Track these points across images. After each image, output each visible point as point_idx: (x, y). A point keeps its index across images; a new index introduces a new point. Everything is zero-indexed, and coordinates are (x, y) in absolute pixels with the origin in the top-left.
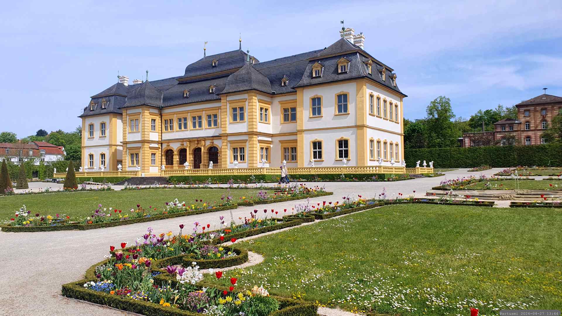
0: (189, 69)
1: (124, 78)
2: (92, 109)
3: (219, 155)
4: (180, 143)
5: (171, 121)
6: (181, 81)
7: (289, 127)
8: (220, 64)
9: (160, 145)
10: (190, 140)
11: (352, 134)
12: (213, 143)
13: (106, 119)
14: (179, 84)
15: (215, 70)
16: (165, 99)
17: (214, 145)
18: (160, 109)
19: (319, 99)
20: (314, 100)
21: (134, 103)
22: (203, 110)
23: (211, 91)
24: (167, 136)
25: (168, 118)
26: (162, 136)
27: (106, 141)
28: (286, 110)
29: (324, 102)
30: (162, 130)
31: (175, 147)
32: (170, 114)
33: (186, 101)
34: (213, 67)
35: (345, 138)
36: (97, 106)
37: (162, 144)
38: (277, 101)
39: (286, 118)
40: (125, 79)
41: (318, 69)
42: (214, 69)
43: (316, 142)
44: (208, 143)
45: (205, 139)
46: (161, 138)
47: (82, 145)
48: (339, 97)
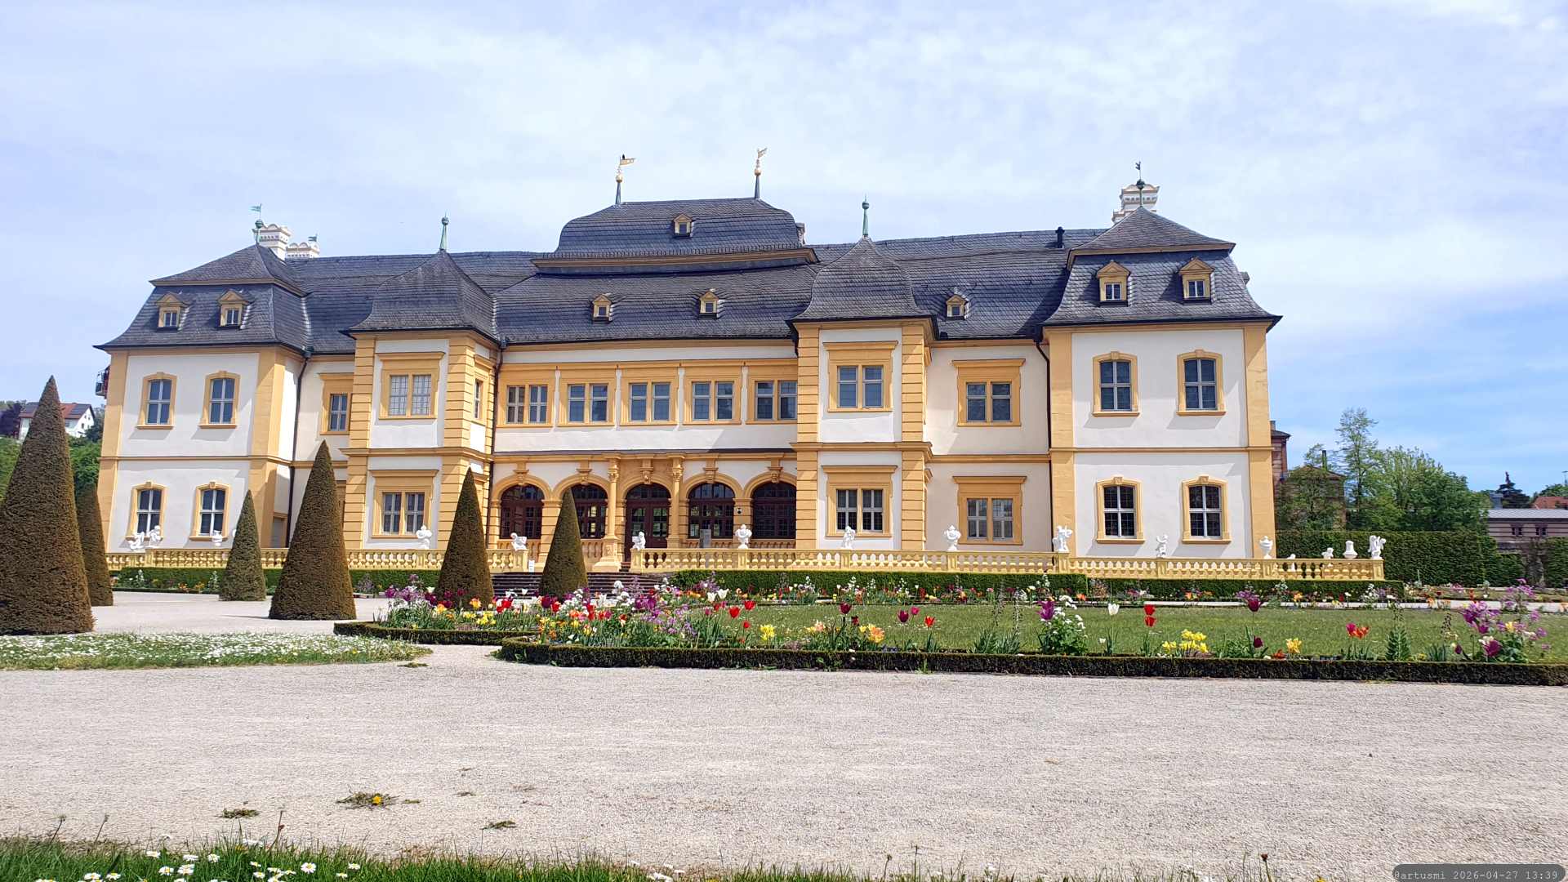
0: (573, 233)
2: (161, 324)
3: (736, 510)
4: (578, 466)
5: (541, 392)
6: (546, 269)
7: (989, 437)
8: (704, 233)
9: (487, 468)
10: (623, 459)
12: (715, 470)
13: (242, 366)
14: (539, 275)
15: (682, 246)
16: (503, 320)
17: (719, 480)
18: (499, 348)
19: (1125, 366)
20: (1106, 366)
21: (407, 317)
23: (703, 310)
24: (515, 439)
25: (527, 380)
26: (493, 438)
27: (235, 442)
28: (974, 388)
29: (1141, 378)
30: (494, 420)
31: (553, 479)
32: (527, 368)
34: (676, 237)
35: (1213, 479)
36: (190, 315)
37: (492, 464)
38: (949, 355)
39: (975, 412)
41: (1118, 280)
42: (680, 243)
43: (1115, 487)
44: (694, 472)
45: (686, 456)
46: (493, 447)
47: (104, 453)
48: (1190, 365)
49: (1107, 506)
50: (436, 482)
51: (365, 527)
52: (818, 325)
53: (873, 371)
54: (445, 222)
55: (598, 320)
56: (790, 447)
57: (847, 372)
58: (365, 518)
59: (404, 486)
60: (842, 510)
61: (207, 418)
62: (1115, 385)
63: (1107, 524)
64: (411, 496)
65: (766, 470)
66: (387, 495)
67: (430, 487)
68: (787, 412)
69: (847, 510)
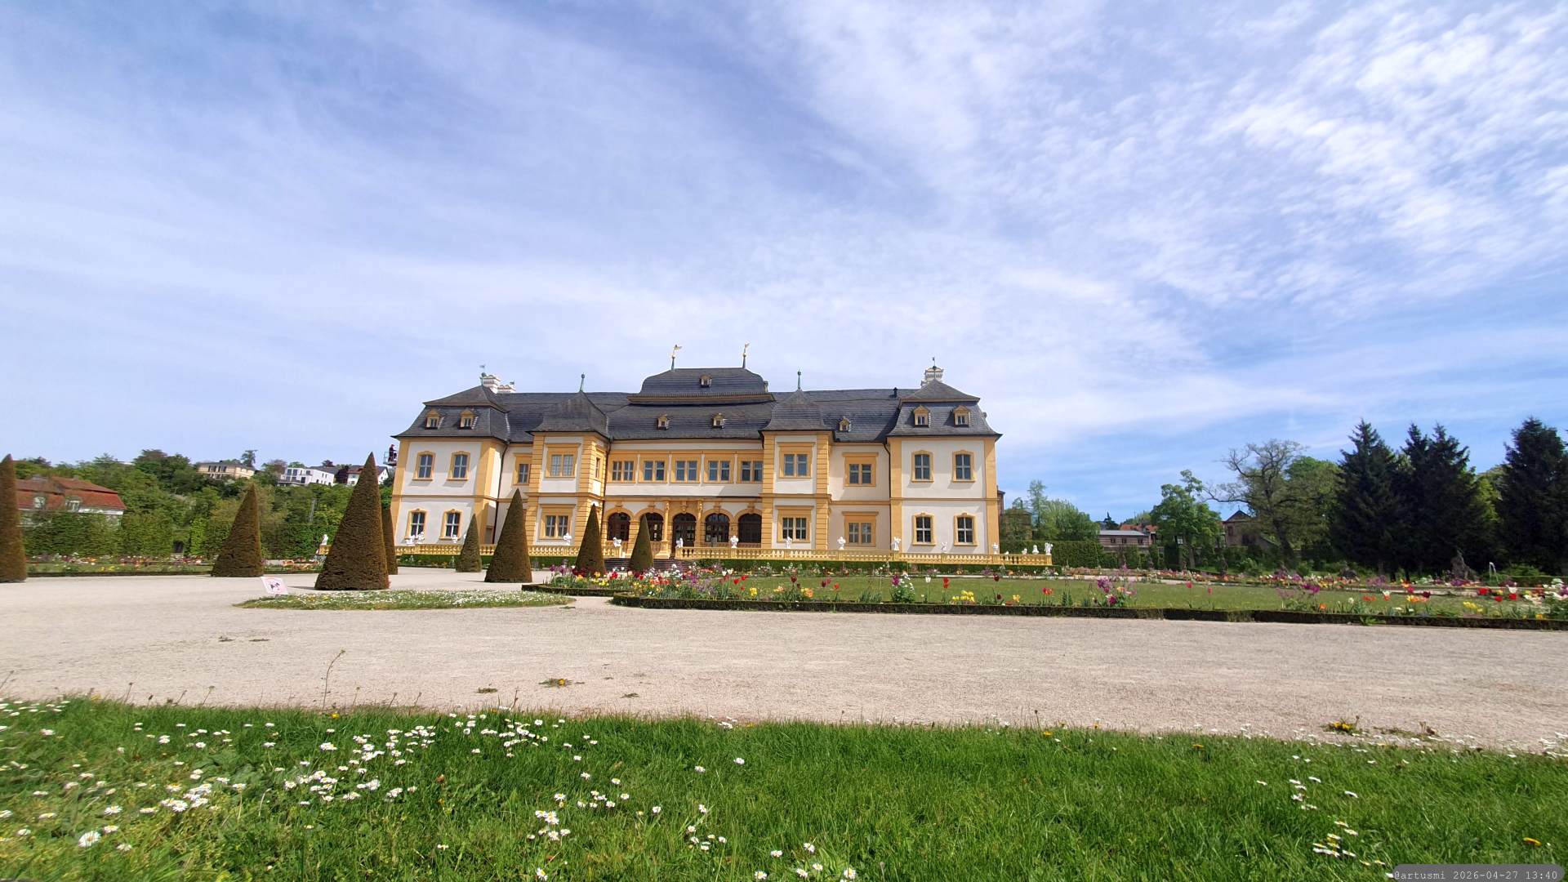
0: (649, 383)
1: (494, 378)
2: (428, 425)
3: (730, 528)
4: (648, 503)
5: (630, 465)
6: (634, 401)
7: (861, 492)
8: (717, 385)
9: (601, 504)
10: (672, 500)
11: (978, 511)
12: (719, 507)
13: (472, 449)
14: (631, 405)
15: (705, 392)
16: (612, 427)
17: (721, 511)
18: (609, 442)
19: (927, 457)
20: (917, 457)
21: (562, 424)
22: (702, 452)
23: (715, 424)
24: (615, 489)
25: (623, 458)
26: (605, 488)
27: (467, 489)
28: (853, 467)
29: (935, 463)
30: (606, 479)
31: (635, 510)
32: (626, 452)
33: (661, 434)
34: (702, 387)
35: (969, 514)
36: (444, 421)
37: (604, 502)
38: (841, 450)
39: (853, 479)
40: (495, 380)
41: (923, 415)
42: (704, 390)
43: (922, 518)
44: (709, 507)
45: (705, 499)
46: (604, 493)
47: (394, 493)
48: (958, 457)
49: (918, 527)
50: (574, 510)
51: (536, 533)
52: (774, 433)
53: (802, 457)
54: (583, 376)
55: (661, 428)
56: (758, 495)
57: (789, 457)
58: (536, 529)
59: (557, 512)
60: (785, 528)
61: (452, 474)
62: (922, 467)
63: (918, 536)
64: (561, 517)
65: (746, 507)
66: (548, 517)
67: (572, 513)
68: (758, 477)
69: (788, 528)
